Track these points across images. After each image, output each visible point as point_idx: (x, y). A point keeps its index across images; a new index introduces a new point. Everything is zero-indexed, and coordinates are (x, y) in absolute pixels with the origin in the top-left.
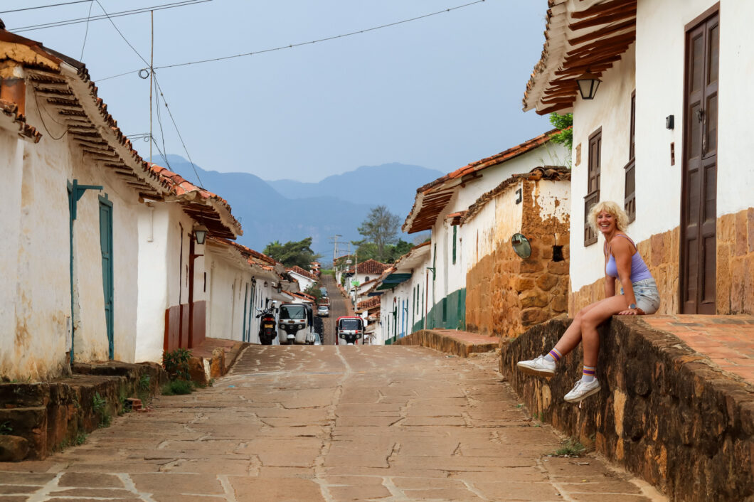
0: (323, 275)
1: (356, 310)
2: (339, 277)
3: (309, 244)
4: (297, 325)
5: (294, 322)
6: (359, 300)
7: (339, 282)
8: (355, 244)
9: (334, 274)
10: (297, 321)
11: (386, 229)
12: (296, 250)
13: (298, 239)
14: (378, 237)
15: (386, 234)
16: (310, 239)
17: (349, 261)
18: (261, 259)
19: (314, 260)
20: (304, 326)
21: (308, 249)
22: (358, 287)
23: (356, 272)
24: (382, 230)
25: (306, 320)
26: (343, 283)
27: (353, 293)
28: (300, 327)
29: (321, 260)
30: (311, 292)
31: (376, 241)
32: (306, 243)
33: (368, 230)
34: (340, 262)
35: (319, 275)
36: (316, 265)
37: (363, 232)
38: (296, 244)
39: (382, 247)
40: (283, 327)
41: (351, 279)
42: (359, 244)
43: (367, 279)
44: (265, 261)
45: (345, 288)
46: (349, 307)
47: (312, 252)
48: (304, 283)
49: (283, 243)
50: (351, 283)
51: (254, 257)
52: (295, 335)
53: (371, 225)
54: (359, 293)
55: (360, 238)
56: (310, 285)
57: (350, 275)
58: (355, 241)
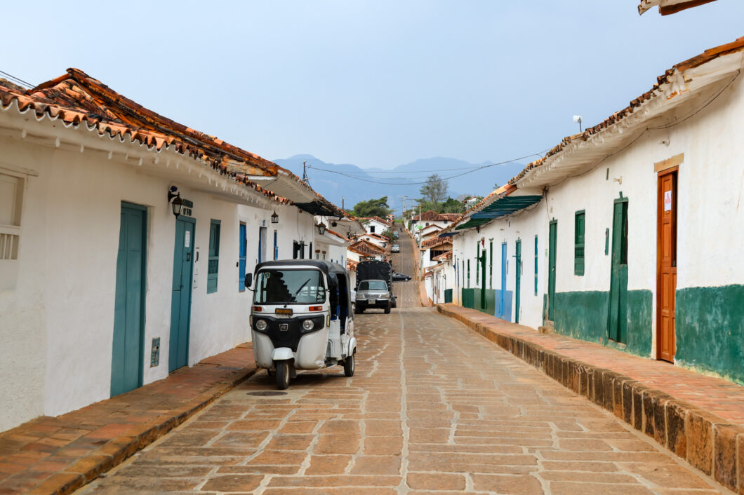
0: (395, 223)
1: (420, 248)
2: (407, 224)
3: (386, 201)
4: (300, 321)
5: (291, 313)
6: (423, 240)
7: (407, 227)
8: (418, 201)
9: (403, 222)
10: (299, 310)
11: (439, 190)
12: (376, 205)
13: (377, 197)
14: (433, 195)
15: (439, 194)
16: (386, 197)
17: (414, 212)
18: (248, 163)
19: (390, 212)
20: (318, 324)
21: (385, 204)
22: (422, 230)
23: (420, 219)
24: (436, 191)
25: (326, 306)
26: (410, 228)
27: (417, 235)
28: (309, 325)
29: (394, 214)
30: (387, 235)
31: (432, 198)
32: (383, 201)
33: (427, 191)
34: (407, 214)
35: (393, 223)
36: (391, 216)
37: (423, 193)
38: (376, 201)
39: (436, 203)
40: (263, 326)
41: (415, 225)
42: (420, 201)
43: (427, 224)
44: (256, 166)
45: (411, 232)
46: (415, 246)
47: (388, 207)
48: (380, 228)
49: (367, 200)
50: (416, 227)
51: (231, 158)
52: (294, 350)
53: (428, 188)
54: (423, 234)
55: (421, 197)
56: (386, 229)
57: (414, 222)
58: (417, 198)
